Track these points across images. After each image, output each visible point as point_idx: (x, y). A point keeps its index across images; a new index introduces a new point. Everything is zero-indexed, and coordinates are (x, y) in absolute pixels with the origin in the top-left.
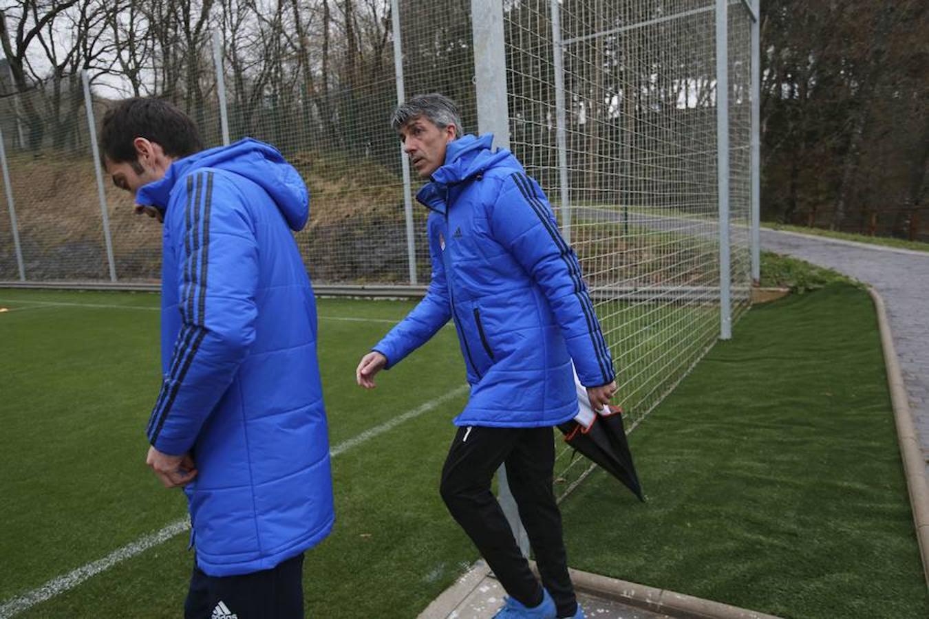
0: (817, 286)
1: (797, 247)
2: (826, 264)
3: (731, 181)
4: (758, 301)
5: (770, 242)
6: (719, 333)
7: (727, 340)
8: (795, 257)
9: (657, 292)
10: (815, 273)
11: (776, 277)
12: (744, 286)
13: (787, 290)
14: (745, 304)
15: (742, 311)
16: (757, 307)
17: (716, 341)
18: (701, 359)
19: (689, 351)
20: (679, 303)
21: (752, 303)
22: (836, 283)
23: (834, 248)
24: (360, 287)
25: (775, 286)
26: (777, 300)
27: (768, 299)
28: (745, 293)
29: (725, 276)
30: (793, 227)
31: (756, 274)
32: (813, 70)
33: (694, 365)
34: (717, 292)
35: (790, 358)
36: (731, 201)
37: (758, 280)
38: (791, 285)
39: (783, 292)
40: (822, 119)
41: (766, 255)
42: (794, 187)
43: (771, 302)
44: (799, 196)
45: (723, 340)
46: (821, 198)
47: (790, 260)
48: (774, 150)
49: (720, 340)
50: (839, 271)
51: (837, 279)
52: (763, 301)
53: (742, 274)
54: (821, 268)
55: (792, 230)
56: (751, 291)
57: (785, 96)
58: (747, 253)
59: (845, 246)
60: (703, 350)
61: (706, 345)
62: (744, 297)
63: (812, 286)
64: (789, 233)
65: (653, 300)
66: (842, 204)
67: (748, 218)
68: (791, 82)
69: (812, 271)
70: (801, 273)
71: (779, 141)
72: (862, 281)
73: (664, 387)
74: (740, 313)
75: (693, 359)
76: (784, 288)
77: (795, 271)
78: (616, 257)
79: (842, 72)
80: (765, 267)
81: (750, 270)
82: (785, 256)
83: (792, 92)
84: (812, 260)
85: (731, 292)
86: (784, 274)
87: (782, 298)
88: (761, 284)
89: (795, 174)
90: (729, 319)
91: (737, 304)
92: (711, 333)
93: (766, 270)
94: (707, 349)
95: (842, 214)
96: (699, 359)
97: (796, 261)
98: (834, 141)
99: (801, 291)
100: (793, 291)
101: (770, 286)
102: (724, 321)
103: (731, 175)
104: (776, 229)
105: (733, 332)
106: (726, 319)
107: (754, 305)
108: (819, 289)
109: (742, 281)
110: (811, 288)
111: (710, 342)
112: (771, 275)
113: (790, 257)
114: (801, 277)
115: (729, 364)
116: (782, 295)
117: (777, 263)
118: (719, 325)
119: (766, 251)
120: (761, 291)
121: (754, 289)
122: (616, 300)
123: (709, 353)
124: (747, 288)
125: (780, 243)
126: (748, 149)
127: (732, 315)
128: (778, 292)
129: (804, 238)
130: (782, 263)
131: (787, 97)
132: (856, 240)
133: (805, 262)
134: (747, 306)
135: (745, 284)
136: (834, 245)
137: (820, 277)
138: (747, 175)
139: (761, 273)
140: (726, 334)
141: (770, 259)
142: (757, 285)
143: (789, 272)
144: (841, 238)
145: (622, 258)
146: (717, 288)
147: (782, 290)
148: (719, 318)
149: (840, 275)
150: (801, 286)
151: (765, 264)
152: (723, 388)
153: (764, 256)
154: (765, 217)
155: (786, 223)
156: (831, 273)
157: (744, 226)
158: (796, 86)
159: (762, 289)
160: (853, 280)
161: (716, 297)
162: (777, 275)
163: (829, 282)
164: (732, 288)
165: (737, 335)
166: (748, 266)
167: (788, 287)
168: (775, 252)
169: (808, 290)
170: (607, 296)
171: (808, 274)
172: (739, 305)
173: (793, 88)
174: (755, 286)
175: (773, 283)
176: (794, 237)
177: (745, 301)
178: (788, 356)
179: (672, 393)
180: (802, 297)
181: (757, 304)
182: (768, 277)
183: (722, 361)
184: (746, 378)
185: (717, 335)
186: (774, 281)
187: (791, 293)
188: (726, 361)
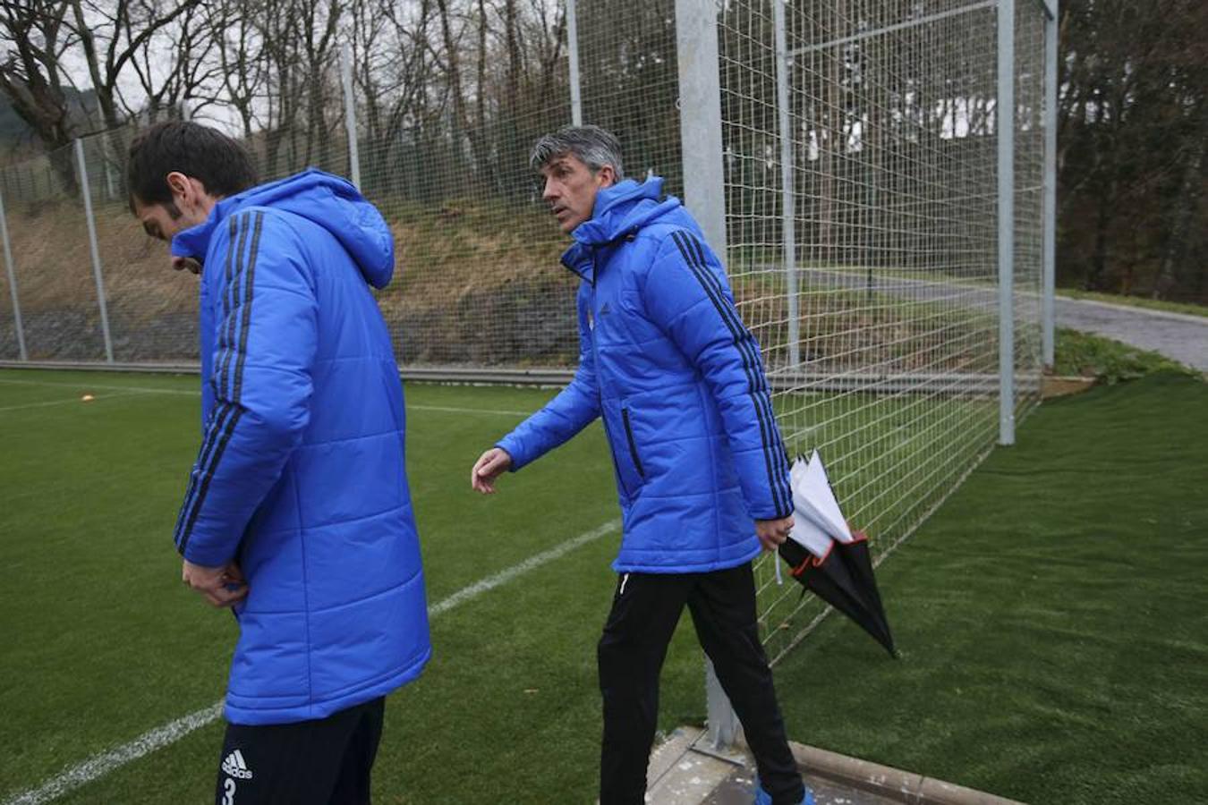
0: (1135, 374)
1: (1107, 321)
2: (1147, 346)
3: (1016, 233)
4: (1051, 394)
5: (1068, 315)
6: (998, 436)
7: (1008, 446)
8: (1104, 335)
9: (915, 381)
10: (1131, 357)
11: (1076, 362)
12: (1032, 374)
13: (1091, 379)
14: (1032, 398)
15: (1028, 407)
16: (1048, 401)
17: (993, 446)
18: (974, 471)
19: (957, 459)
20: (943, 396)
21: (1042, 397)
22: (1161, 370)
23: (1161, 323)
24: (524, 371)
25: (1075, 375)
26: (1078, 393)
27: (1065, 392)
28: (1033, 383)
29: (1006, 361)
30: (1098, 295)
31: (1049, 358)
32: (1130, 84)
33: (963, 478)
34: (996, 382)
35: (1097, 472)
36: (1016, 260)
37: (1051, 367)
38: (1098, 373)
39: (1087, 383)
40: (1142, 148)
41: (1063, 333)
42: (1101, 240)
43: (1070, 395)
44: (1108, 254)
45: (1002, 447)
46: (1140, 256)
47: (1096, 339)
48: (1073, 192)
49: (999, 447)
50: (1165, 354)
51: (1164, 365)
52: (1059, 394)
53: (1030, 358)
54: (1139, 351)
55: (1098, 300)
56: (1042, 380)
57: (1091, 118)
58: (1036, 331)
59: (1174, 320)
60: (976, 459)
61: (980, 452)
62: (1032, 389)
63: (1127, 375)
64: (1094, 303)
65: (910, 392)
66: (1169, 264)
67: (1038, 284)
68: (1098, 100)
69: (1127, 355)
70: (1112, 357)
71: (1081, 180)
72: (1199, 368)
73: (923, 507)
74: (1026, 410)
75: (962, 470)
76: (1087, 377)
77: (1103, 354)
78: (861, 334)
79: (1172, 85)
80: (1061, 348)
81: (1041, 352)
82: (1090, 333)
83: (1099, 114)
84: (1127, 340)
85: (1015, 381)
86: (1088, 358)
87: (1086, 391)
88: (1055, 372)
89: (1103, 223)
90: (1012, 418)
91: (1022, 398)
92: (987, 435)
93: (1064, 353)
94: (981, 459)
95: (1169, 278)
96: (970, 471)
97: (1104, 340)
98: (1161, 178)
99: (1112, 381)
100: (1101, 381)
101: (1069, 375)
102: (1004, 421)
103: (1016, 226)
104: (1076, 298)
105: (1017, 434)
106: (1008, 418)
107: (1045, 400)
108: (1137, 379)
109: (1030, 367)
110: (1126, 377)
111: (985, 448)
112: (1070, 360)
113: (1094, 336)
114: (1112, 362)
115: (1011, 478)
116: (1084, 387)
117: (1078, 343)
118: (998, 425)
119: (1063, 328)
120: (1056, 381)
121: (1046, 378)
122: (860, 392)
123: (984, 461)
124: (1036, 377)
125: (1082, 317)
126: (1040, 191)
127: (1015, 413)
128: (1079, 381)
129: (1116, 311)
130: (1086, 344)
131: (1092, 120)
132: (1190, 313)
133: (1118, 343)
134: (1036, 401)
135: (1032, 371)
136: (1159, 319)
137: (1139, 363)
138: (1037, 226)
139: (1056, 356)
140: (1007, 438)
141: (1069, 338)
142: (1051, 372)
143: (1094, 355)
144: (1169, 310)
145: (868, 335)
146: (996, 376)
147: (1084, 379)
148: (998, 416)
149: (1166, 360)
150: (1111, 373)
152: (1003, 510)
153: (1060, 333)
154: (1062, 281)
155: (1089, 290)
156: (1155, 357)
157: (1033, 294)
158: (1106, 105)
159: (1057, 378)
160: (1187, 366)
161: (993, 388)
162: (1078, 359)
163: (1152, 369)
164: (1017, 376)
165: (1022, 439)
166: (1038, 348)
167: (1093, 375)
168: (1075, 329)
169: (1121, 380)
170: (848, 386)
171: (1122, 358)
172: (1025, 399)
173: (1101, 108)
174: (1046, 374)
175: (1073, 370)
176: (1102, 308)
177: (1033, 393)
178: (1094, 468)
179: (934, 516)
180: (1113, 389)
181: (1050, 399)
182: (1066, 362)
183: (1001, 473)
184: (1036, 496)
185: (994, 439)
186: (1074, 366)
187: (1097, 383)
188: (1008, 474)
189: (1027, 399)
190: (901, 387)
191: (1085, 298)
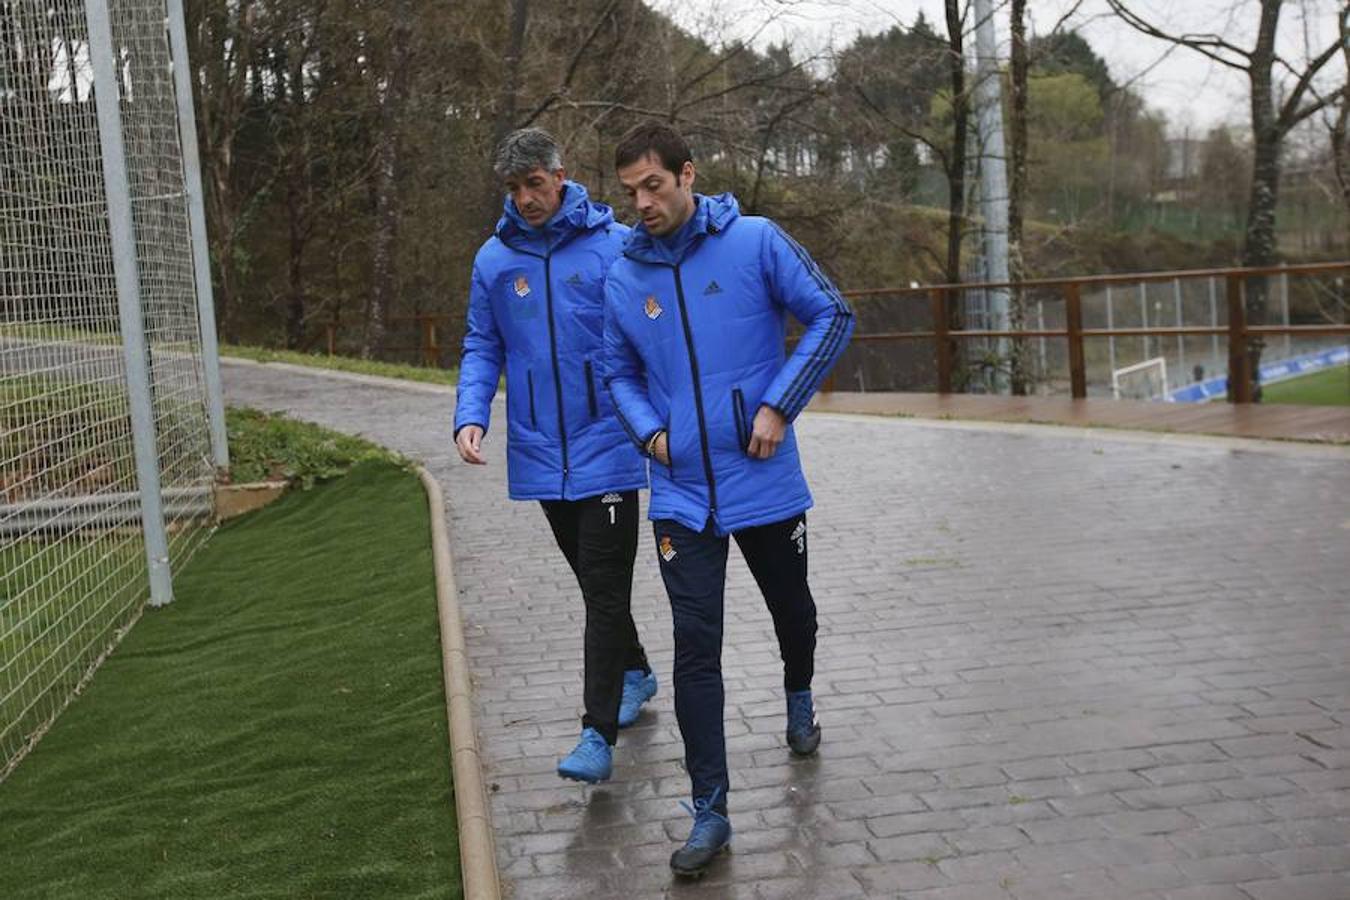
0: (336, 471)
1: (300, 395)
2: (347, 430)
3: (140, 265)
4: (230, 513)
5: (250, 388)
6: (148, 594)
7: (164, 605)
8: (294, 415)
10: (329, 445)
11: (261, 460)
12: (198, 484)
13: (282, 484)
14: (204, 522)
15: (196, 540)
16: (231, 524)
17: (140, 611)
18: (107, 658)
19: (75, 645)
21: (219, 518)
22: (367, 461)
23: (367, 394)
25: (260, 479)
26: (266, 506)
27: (250, 507)
28: (201, 498)
30: (295, 356)
31: (222, 458)
32: (311, 49)
33: (89, 675)
34: (133, 504)
35: (283, 627)
37: (227, 470)
38: (290, 473)
39: (278, 490)
40: (331, 144)
41: (241, 416)
42: (296, 272)
43: (256, 511)
44: (307, 292)
45: (155, 609)
46: (345, 295)
47: (284, 422)
48: (255, 200)
49: (149, 609)
50: (371, 440)
51: (369, 454)
52: (240, 512)
53: (193, 458)
54: (339, 435)
55: (290, 362)
56: (214, 492)
57: (269, 95)
58: (199, 415)
59: (382, 388)
60: (109, 636)
61: (117, 625)
62: (200, 508)
63: (327, 472)
64: (287, 366)
66: (376, 307)
68: (277, 67)
69: (326, 444)
70: (306, 447)
71: (264, 184)
72: (408, 455)
74: (192, 544)
76: (278, 480)
77: (296, 445)
79: (361, 59)
80: (239, 441)
81: (209, 449)
82: (277, 414)
83: (279, 88)
84: (324, 421)
85: (166, 500)
86: (276, 453)
87: (276, 502)
88: (233, 477)
89: (296, 248)
90: (166, 560)
91: (188, 524)
92: (127, 595)
93: (242, 448)
94: (121, 634)
95: (379, 326)
96: (101, 659)
97: (295, 423)
98: (358, 187)
99: (308, 484)
100: (295, 484)
101: (252, 480)
102: (154, 566)
103: (138, 254)
104: (264, 361)
105: (176, 587)
106: (160, 562)
107: (222, 522)
108: (342, 476)
109: (192, 474)
110: (324, 476)
111: (125, 617)
112: (252, 457)
113: (285, 416)
114: (306, 455)
115: (166, 659)
116: (276, 496)
117: (262, 430)
118: (146, 573)
119: (240, 408)
120: (236, 491)
121: (221, 488)
123: (125, 640)
124: (204, 489)
125: (269, 390)
126: (182, 198)
127: (171, 555)
128: (266, 488)
129: (313, 377)
130: (271, 431)
131: (271, 96)
132: (401, 376)
133: (314, 425)
134: (210, 526)
135: (201, 478)
136: (365, 387)
137: (340, 455)
138: (181, 253)
139: (232, 453)
140: (161, 593)
141: (249, 424)
142: (226, 479)
143: (283, 447)
144: (377, 373)
146: (131, 495)
147: (272, 485)
148: (143, 559)
149: (373, 446)
150: (306, 473)
151: (240, 433)
152: (148, 716)
153: (234, 417)
155: (291, 347)
156: (358, 444)
157: (186, 356)
158: (286, 76)
159: (236, 486)
160: (395, 455)
161: (131, 514)
162: (263, 455)
163: (355, 462)
164: (168, 491)
165: (184, 595)
166: (204, 441)
167: (286, 478)
168: (258, 408)
169: (319, 481)
171: (319, 448)
172: (190, 526)
173: (281, 79)
174: (221, 482)
175: (255, 472)
176: (296, 375)
177: (203, 515)
178: (278, 623)
179: (35, 751)
180: (310, 496)
181: (230, 519)
182: (248, 461)
183: (150, 654)
184: (197, 684)
185: (141, 600)
186: (258, 467)
187: (290, 489)
188: (159, 654)
189: (196, 525)
190: (28, 523)
191: (275, 361)
